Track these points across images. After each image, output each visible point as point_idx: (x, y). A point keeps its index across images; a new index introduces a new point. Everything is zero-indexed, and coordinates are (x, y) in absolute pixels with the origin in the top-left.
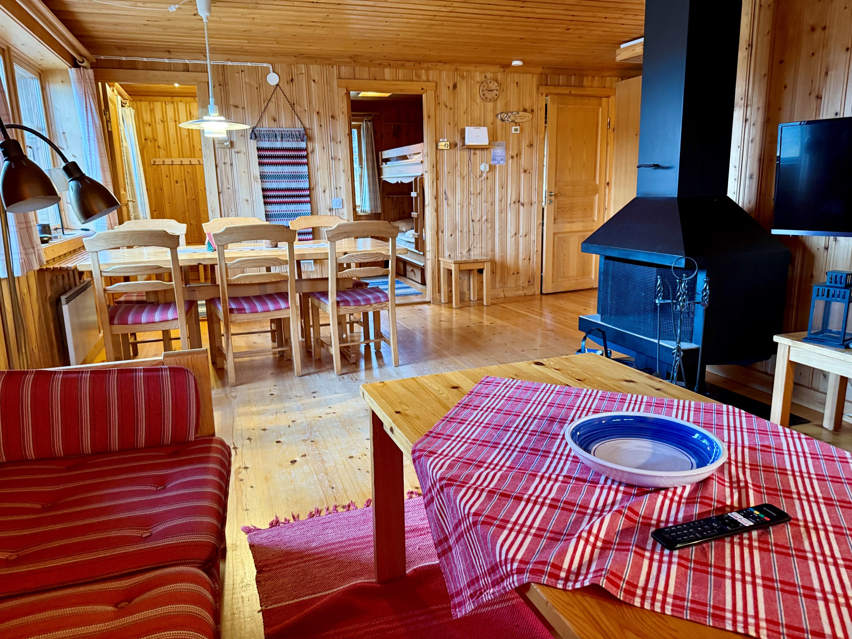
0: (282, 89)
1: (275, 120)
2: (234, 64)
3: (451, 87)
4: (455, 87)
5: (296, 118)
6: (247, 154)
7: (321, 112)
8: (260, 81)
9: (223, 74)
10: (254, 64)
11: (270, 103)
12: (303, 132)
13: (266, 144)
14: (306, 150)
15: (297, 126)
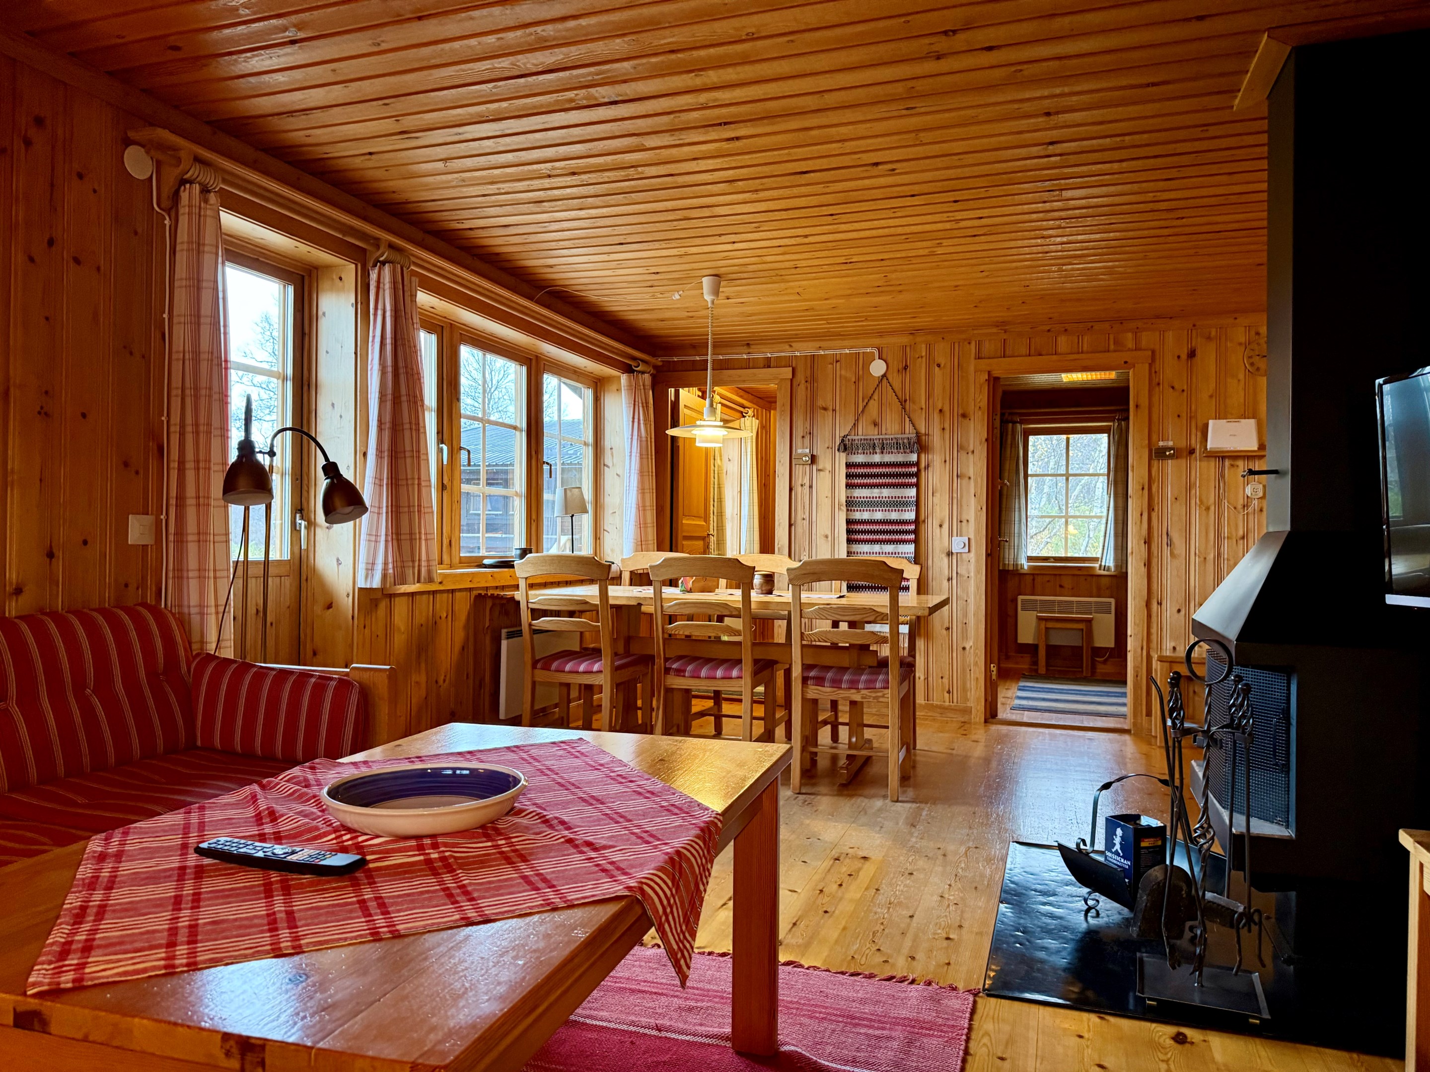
0: (890, 380)
1: (875, 425)
2: (827, 352)
3: (1184, 356)
4: (1192, 354)
5: (907, 419)
6: (833, 472)
7: (946, 409)
8: (861, 373)
9: (812, 367)
10: (854, 351)
11: (872, 402)
12: (914, 439)
13: (859, 458)
14: (917, 464)
15: (907, 431)
